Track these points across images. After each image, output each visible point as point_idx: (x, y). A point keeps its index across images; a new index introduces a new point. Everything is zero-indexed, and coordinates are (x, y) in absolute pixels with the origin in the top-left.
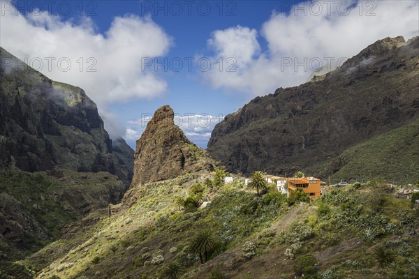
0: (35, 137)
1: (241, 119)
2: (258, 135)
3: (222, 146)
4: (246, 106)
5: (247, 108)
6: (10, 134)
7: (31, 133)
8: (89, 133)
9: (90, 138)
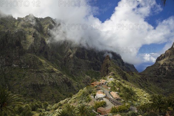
0: (99, 61)
1: (165, 56)
2: (170, 62)
3: (156, 65)
4: (166, 51)
5: (167, 52)
6: (93, 61)
7: (98, 60)
8: (117, 60)
9: (117, 62)
